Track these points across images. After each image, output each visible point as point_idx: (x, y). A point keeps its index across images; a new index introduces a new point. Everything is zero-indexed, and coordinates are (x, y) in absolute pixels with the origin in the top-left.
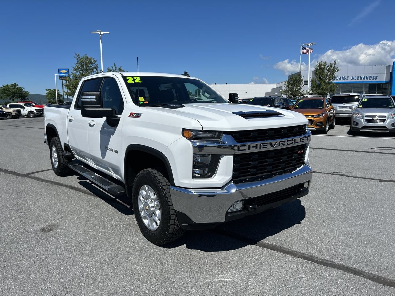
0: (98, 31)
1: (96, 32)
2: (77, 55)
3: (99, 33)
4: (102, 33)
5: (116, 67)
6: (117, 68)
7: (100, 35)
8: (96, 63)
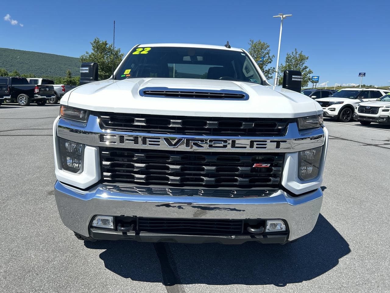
0: (279, 15)
1: (279, 16)
2: (252, 41)
3: (281, 16)
4: (284, 16)
5: (296, 53)
6: (298, 53)
7: (282, 19)
8: (268, 49)
